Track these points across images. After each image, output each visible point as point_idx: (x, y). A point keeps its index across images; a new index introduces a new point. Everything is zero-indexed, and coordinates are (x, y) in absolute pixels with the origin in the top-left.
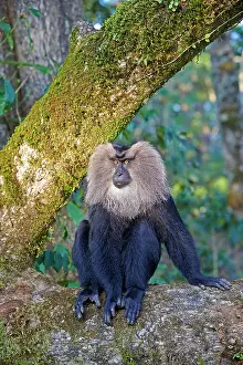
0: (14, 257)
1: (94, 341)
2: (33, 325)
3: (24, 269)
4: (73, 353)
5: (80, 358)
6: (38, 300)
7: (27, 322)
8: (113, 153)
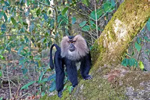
0: (114, 60)
1: (143, 91)
2: (120, 84)
3: (117, 65)
4: (135, 95)
5: (138, 97)
6: (122, 75)
7: (118, 83)
8: (68, 40)
